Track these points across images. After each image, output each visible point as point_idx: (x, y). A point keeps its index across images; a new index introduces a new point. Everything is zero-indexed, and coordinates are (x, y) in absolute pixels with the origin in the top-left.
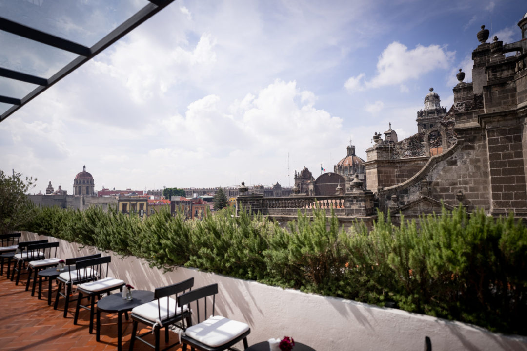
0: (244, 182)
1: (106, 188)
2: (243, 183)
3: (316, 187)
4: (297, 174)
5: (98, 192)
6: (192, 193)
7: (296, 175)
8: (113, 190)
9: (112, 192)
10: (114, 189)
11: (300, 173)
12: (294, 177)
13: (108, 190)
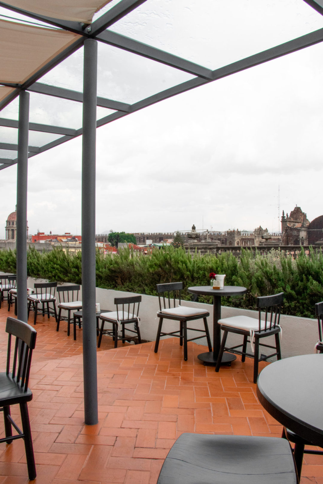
0: (195, 226)
1: (41, 232)
2: (194, 228)
3: (309, 233)
4: (285, 215)
5: (33, 236)
6: (146, 238)
7: (283, 217)
8: (49, 234)
9: (48, 237)
10: (51, 233)
11: (289, 215)
12: (281, 219)
13: (43, 233)
